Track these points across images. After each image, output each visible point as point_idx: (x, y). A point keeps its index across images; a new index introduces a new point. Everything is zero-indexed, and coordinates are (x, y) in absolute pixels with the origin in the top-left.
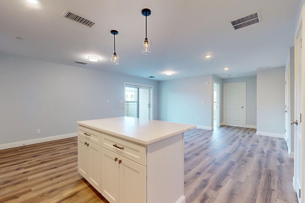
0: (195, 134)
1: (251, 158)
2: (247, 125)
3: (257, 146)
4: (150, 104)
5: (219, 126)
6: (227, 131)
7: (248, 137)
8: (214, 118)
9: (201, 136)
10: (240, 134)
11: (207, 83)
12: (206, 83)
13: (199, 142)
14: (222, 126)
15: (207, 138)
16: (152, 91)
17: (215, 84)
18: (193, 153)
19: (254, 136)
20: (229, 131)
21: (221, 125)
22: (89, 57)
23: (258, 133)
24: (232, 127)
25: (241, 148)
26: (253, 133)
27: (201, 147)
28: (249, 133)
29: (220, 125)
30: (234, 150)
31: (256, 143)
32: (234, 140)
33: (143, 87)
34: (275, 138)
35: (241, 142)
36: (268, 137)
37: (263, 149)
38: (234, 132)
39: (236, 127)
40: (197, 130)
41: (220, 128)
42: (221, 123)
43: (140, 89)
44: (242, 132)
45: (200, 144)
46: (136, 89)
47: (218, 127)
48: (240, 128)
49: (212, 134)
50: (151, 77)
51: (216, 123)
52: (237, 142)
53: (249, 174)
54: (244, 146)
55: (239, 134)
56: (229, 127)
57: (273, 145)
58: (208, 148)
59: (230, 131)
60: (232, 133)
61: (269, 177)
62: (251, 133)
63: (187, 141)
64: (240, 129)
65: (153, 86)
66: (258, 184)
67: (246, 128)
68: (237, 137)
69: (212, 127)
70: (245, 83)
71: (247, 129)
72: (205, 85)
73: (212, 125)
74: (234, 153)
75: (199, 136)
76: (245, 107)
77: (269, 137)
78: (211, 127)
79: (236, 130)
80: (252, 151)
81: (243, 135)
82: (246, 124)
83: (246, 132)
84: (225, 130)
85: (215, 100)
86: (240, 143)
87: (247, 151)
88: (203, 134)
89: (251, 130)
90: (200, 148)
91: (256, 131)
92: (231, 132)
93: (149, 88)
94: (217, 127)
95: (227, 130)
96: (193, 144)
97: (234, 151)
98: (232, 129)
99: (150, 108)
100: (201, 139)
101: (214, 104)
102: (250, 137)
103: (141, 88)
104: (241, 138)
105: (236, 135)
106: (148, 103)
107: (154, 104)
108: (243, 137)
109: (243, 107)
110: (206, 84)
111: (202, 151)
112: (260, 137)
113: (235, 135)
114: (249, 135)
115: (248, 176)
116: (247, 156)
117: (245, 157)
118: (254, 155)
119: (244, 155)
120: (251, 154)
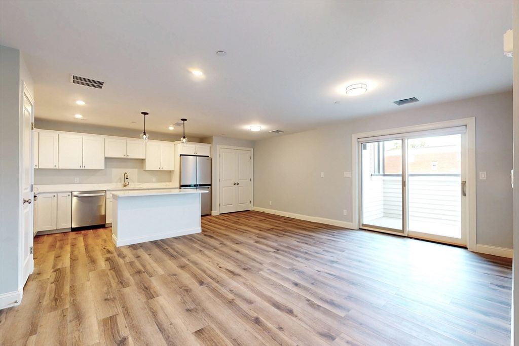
1: (101, 317)
53: (89, 283)
61: (57, 297)
66: (71, 280)
74: (146, 307)
87: (130, 340)
115: (88, 281)
116: (116, 318)
117: (116, 311)
118: (103, 333)
119: (122, 315)
120: (110, 330)
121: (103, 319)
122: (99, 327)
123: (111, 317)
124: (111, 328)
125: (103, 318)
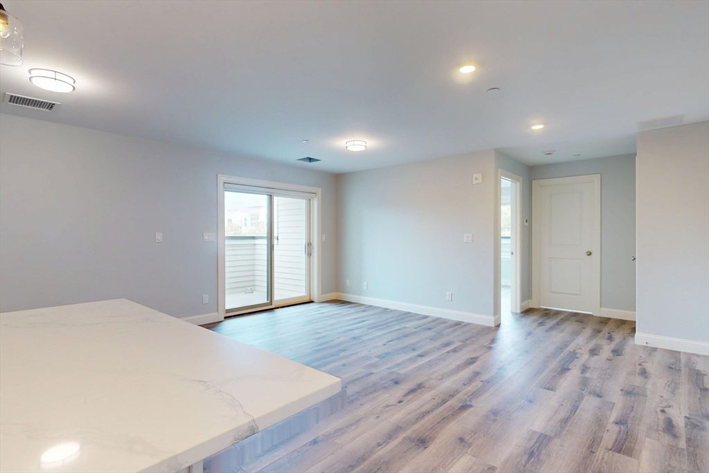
0: (438, 343)
1: (632, 460)
2: (602, 309)
3: (646, 396)
4: (309, 244)
5: (519, 311)
6: (540, 331)
7: (611, 355)
8: (502, 284)
9: (455, 351)
10: (582, 342)
11: (479, 176)
12: (475, 176)
13: (443, 377)
14: (527, 312)
15: (472, 361)
16: (315, 203)
17: (506, 183)
18: (408, 433)
19: (628, 349)
20: (547, 331)
21: (524, 310)
22: (34, 73)
23: (640, 338)
24: (558, 313)
25: (589, 405)
26: (624, 339)
27: (444, 402)
28: (610, 338)
29: (521, 307)
30: (562, 414)
31: (638, 381)
32: (564, 370)
33: (286, 192)
34: (698, 356)
35: (588, 375)
36: (674, 354)
37: (666, 409)
38: (562, 335)
39: (571, 313)
40: (447, 328)
41: (522, 317)
42: (525, 303)
43: (275, 199)
44: (588, 332)
45: (448, 384)
46: (266, 196)
47: (516, 314)
48: (581, 319)
49: (493, 341)
50: (310, 160)
51: (509, 302)
52: (574, 375)
54: (599, 396)
55: (580, 340)
56: (547, 314)
57: (699, 391)
58: (471, 406)
59: (552, 328)
60: (558, 337)
62: (618, 337)
63: (402, 372)
64: (582, 322)
65: (319, 191)
67: (601, 317)
68: (573, 356)
69: (494, 315)
70: (597, 178)
71: (605, 321)
72: (475, 182)
73: (497, 310)
74: (564, 432)
75: (448, 352)
76: (596, 254)
77: (679, 352)
78: (493, 318)
79: (569, 327)
80: (629, 421)
81: (591, 345)
82: (601, 306)
83: (601, 335)
84: (536, 324)
85: (505, 232)
86: (584, 383)
87: (612, 419)
88: (465, 342)
89: (618, 327)
90: (442, 408)
91: (634, 330)
92: (554, 333)
93: (305, 194)
94: (513, 313)
95: (541, 324)
96: (420, 386)
97: (565, 421)
98: (558, 324)
99: (309, 254)
100: (453, 366)
101: (503, 241)
102: (617, 352)
103: (279, 195)
104: (584, 356)
105: (571, 348)
106: (304, 242)
107: (323, 245)
108: (594, 352)
109: (590, 254)
110: (476, 179)
111: (445, 420)
112: (650, 354)
113: (566, 346)
114: (613, 346)
116: (613, 447)
117: (607, 454)
118: (638, 442)
119: (602, 444)
120: (628, 440)
121: (631, 456)
122: (641, 451)
123: (619, 452)
124: (625, 440)
125: (629, 458)
